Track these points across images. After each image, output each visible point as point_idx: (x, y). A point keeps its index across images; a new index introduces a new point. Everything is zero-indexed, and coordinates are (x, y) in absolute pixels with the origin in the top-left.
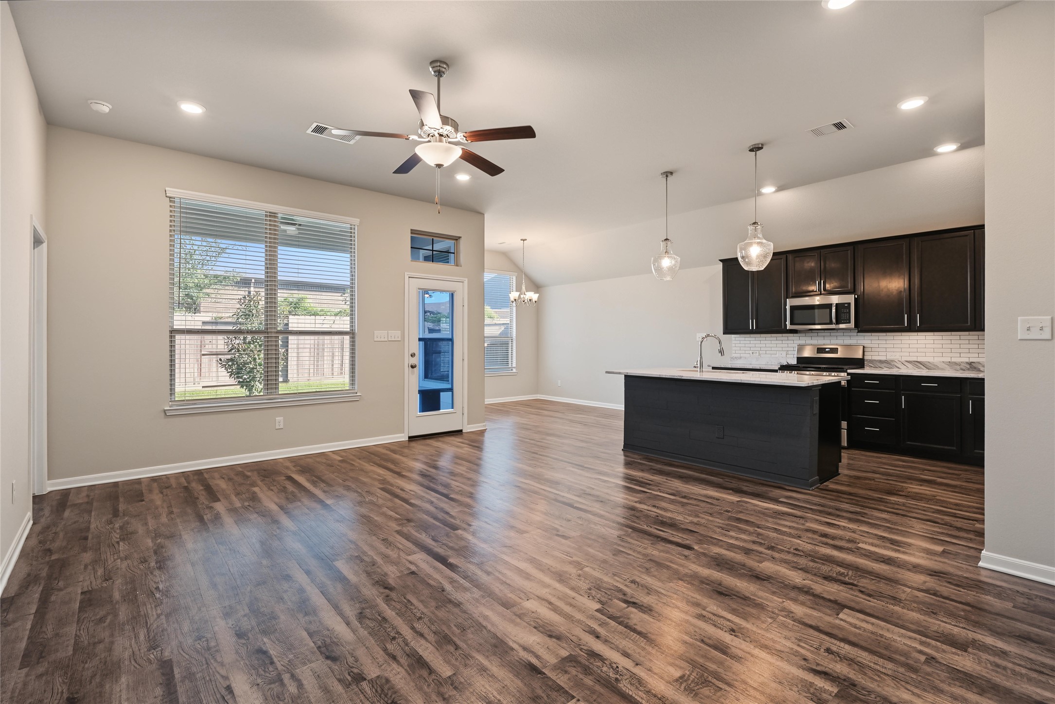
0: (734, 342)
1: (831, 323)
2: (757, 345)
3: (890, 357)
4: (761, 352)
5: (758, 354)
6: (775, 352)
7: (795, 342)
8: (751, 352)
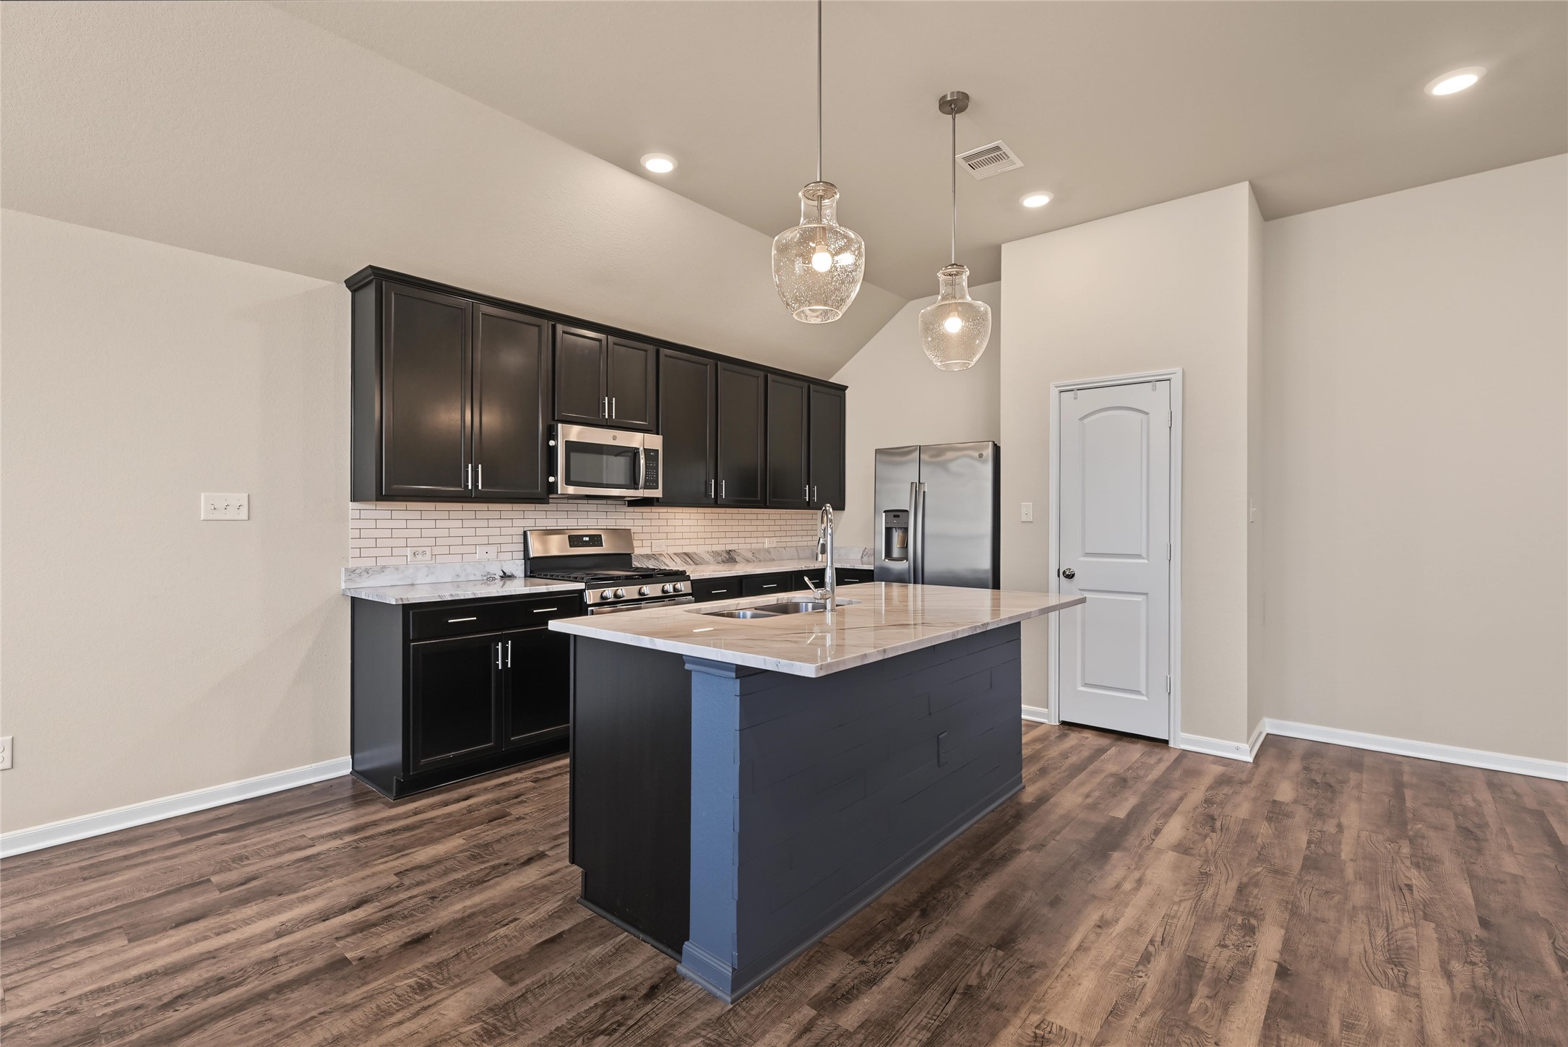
0: (351, 524)
1: (634, 485)
2: (425, 533)
3: (656, 550)
4: (437, 550)
5: (428, 556)
6: (472, 549)
7: (516, 523)
8: (409, 551)
